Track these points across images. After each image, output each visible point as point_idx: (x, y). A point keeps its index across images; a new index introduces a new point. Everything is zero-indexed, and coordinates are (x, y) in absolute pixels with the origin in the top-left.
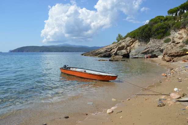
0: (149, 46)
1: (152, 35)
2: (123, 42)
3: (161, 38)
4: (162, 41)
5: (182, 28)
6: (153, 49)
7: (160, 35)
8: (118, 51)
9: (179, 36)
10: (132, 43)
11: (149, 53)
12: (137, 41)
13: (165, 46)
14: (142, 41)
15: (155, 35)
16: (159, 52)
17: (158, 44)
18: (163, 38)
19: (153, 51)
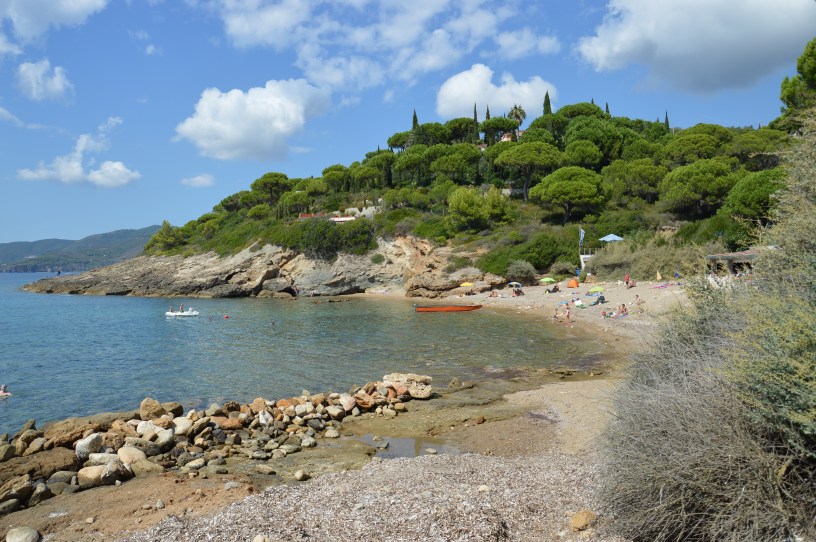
0: (341, 269)
1: (342, 244)
2: (259, 256)
3: (363, 252)
4: (368, 259)
5: (400, 235)
6: (353, 276)
7: (359, 247)
8: (266, 282)
9: (395, 251)
10: (284, 260)
11: (343, 285)
12: (302, 255)
13: (377, 269)
14: (319, 258)
15: (349, 246)
16: (367, 282)
17: (363, 267)
18: (366, 254)
19: (353, 280)
